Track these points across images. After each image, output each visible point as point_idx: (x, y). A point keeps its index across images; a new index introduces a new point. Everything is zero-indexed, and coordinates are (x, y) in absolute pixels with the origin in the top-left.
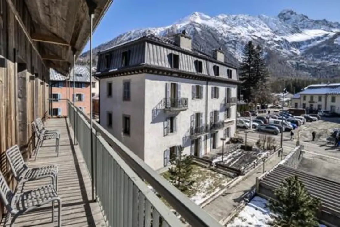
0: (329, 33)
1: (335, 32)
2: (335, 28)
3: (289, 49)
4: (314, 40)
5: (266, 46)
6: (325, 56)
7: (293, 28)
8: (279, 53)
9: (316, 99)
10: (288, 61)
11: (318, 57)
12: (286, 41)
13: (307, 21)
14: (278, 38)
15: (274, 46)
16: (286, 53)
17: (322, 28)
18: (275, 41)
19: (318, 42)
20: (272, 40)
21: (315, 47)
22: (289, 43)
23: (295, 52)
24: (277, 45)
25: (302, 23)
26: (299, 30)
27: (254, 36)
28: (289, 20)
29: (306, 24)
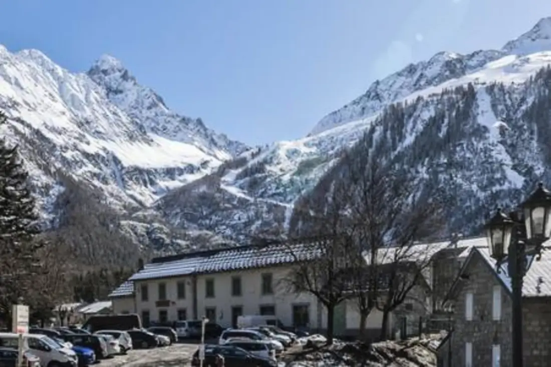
0: (212, 160)
1: (222, 160)
2: (220, 148)
3: (124, 186)
4: (181, 172)
5: (58, 165)
6: (206, 217)
7: (132, 122)
8: (98, 195)
9: (172, 293)
10: (123, 222)
11: (192, 219)
12: (116, 161)
13: (162, 114)
14: (94, 146)
15: (84, 169)
16: (119, 198)
17: (196, 143)
18: (87, 155)
19: (191, 178)
20: (75, 148)
21: (184, 190)
22: (123, 168)
23: (139, 197)
24: (90, 167)
25: (151, 114)
26: (145, 133)
27: (18, 120)
28: (120, 96)
29: (161, 119)
